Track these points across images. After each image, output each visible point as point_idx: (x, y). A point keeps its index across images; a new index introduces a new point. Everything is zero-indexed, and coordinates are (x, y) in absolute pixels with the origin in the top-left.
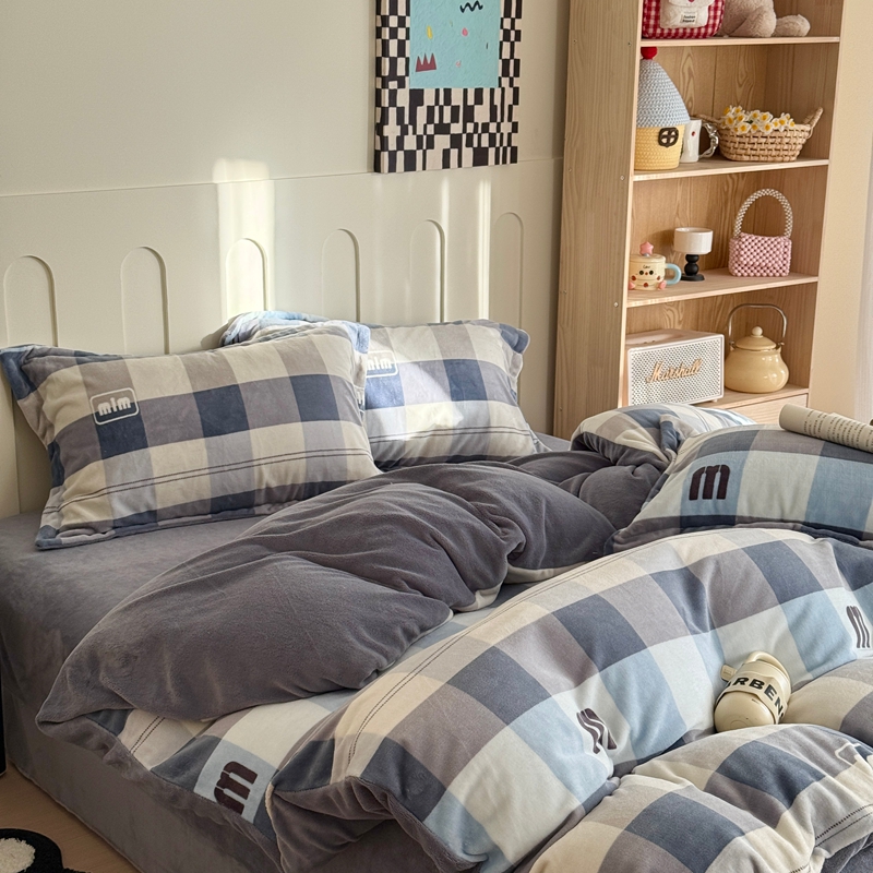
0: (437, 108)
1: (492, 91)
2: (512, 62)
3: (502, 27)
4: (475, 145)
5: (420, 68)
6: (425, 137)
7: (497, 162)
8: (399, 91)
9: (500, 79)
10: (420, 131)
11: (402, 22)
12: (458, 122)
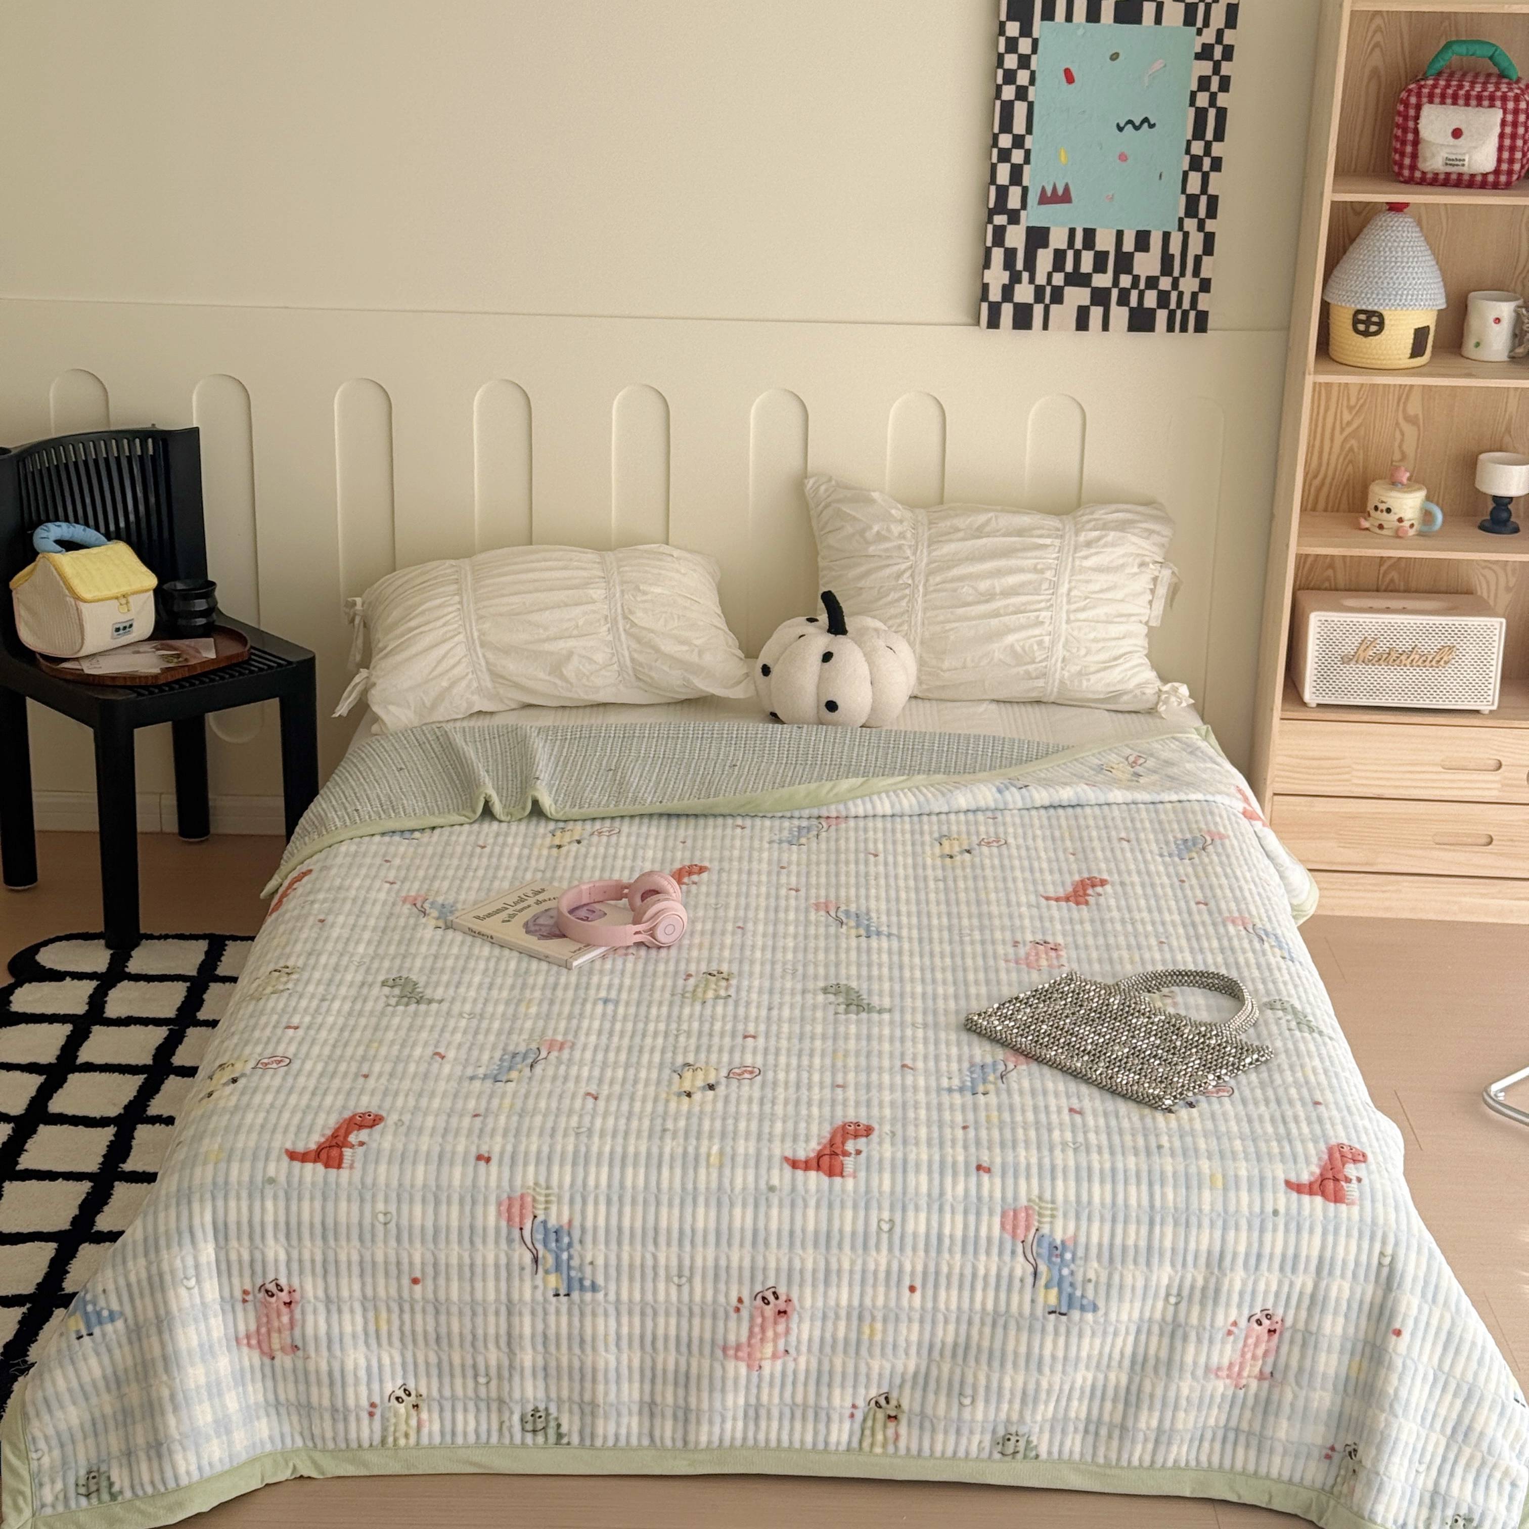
0: (1070, 254)
1: (1166, 236)
2: (1204, 200)
3: (1188, 151)
4: (1134, 302)
5: (1044, 200)
6: (1048, 289)
7: (1170, 328)
8: (1011, 229)
9: (1181, 221)
10: (1041, 279)
11: (1018, 142)
12: (1104, 271)
